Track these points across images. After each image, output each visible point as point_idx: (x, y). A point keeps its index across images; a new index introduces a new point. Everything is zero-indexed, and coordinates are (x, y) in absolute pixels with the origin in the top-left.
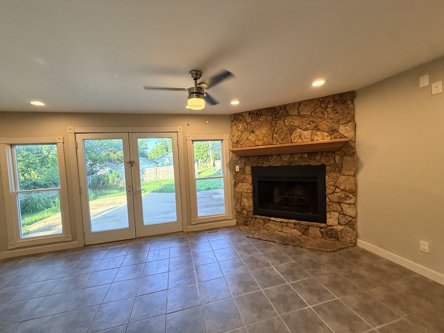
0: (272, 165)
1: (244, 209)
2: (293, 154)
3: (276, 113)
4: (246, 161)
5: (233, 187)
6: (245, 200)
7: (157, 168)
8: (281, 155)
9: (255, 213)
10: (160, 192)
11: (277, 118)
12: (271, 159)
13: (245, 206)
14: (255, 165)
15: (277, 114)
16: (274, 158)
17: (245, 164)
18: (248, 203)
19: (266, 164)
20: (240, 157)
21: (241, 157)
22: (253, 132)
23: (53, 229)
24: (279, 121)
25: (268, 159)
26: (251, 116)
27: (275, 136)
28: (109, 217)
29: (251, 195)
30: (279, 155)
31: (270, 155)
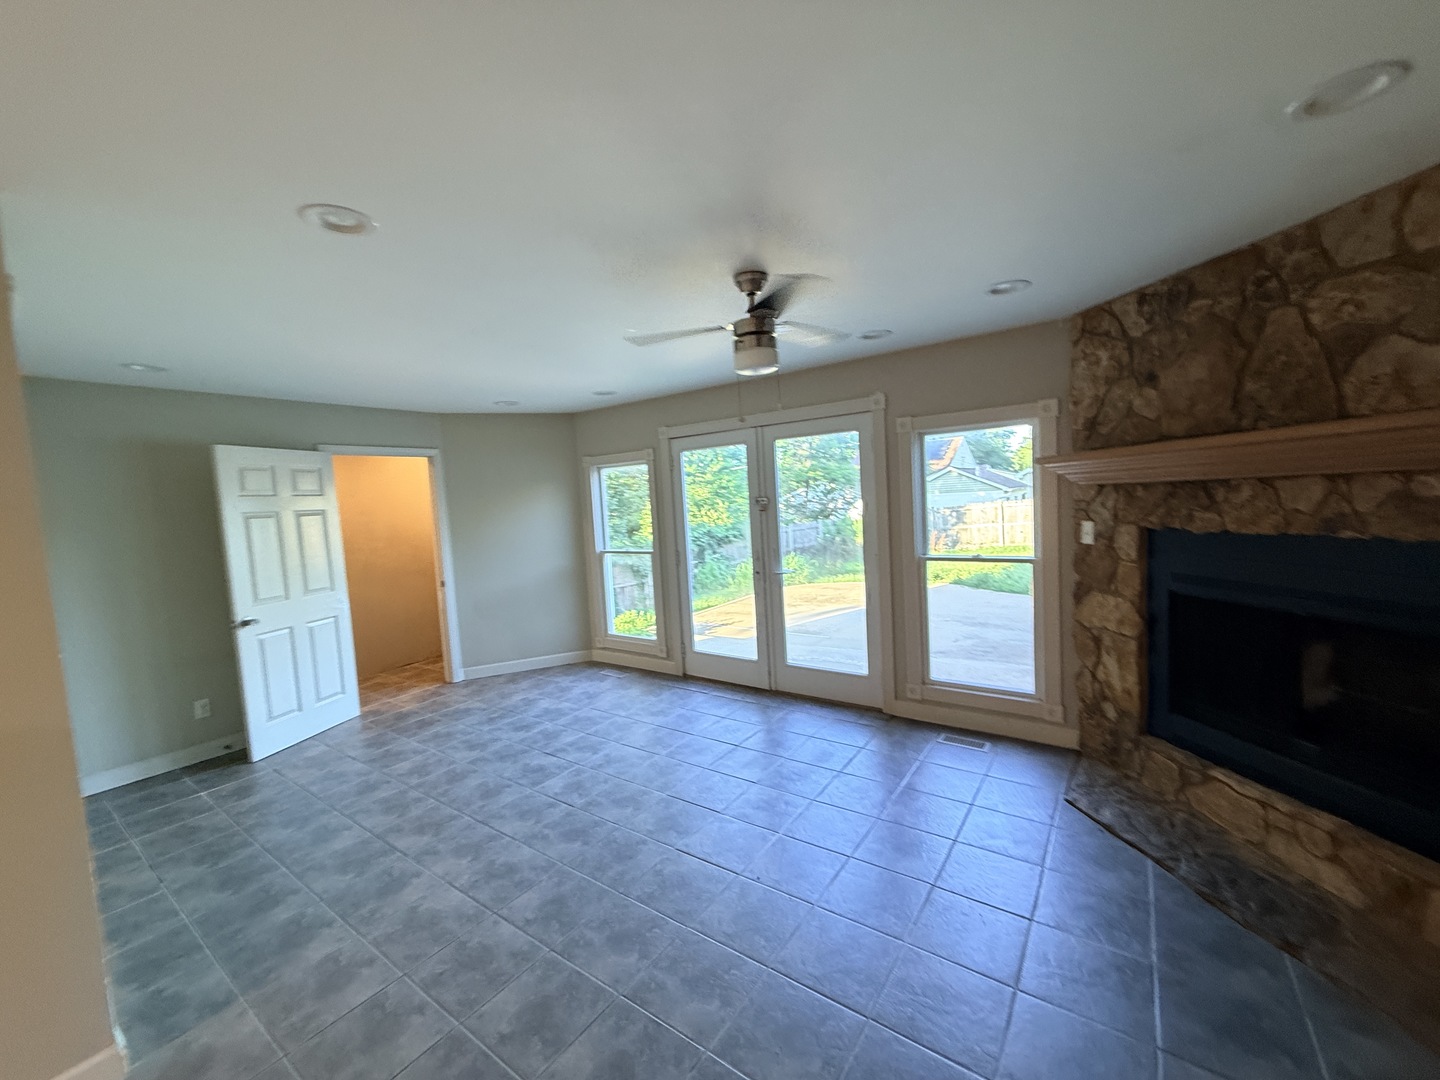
0: (1232, 527)
1: (1105, 698)
2: (1348, 478)
3: (1267, 273)
4: (1121, 506)
5: (1069, 601)
6: (1110, 662)
7: (1006, 503)
8: (1278, 484)
9: (1150, 726)
10: (977, 586)
11: (1267, 297)
12: (1226, 500)
13: (1110, 686)
14: (1154, 521)
15: (1267, 279)
16: (1246, 492)
17: (1115, 516)
18: (1122, 676)
19: (1204, 522)
20: (1096, 488)
21: (1102, 487)
22: (1151, 379)
23: (707, 632)
24: (1278, 312)
25: (1210, 497)
26: (1146, 308)
27: (1250, 386)
28: (807, 632)
29: (1133, 646)
30: (1266, 482)
31: (1225, 483)
